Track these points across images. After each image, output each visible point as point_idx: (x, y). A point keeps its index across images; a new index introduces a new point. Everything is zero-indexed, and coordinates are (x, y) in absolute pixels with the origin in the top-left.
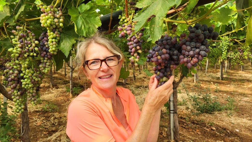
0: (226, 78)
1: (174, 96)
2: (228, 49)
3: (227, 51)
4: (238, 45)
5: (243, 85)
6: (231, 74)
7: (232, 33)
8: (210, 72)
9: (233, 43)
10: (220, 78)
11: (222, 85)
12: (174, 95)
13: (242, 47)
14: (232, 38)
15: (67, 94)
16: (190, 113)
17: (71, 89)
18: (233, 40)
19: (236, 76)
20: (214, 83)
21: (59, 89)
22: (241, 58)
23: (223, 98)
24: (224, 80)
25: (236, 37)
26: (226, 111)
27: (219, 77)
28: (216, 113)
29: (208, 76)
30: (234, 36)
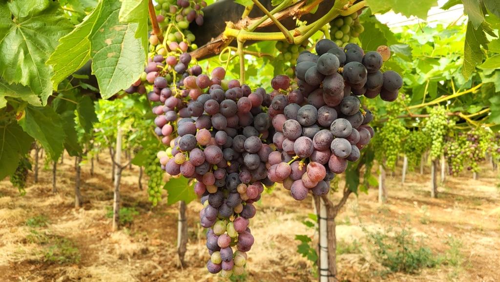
0: (443, 193)
1: (329, 235)
2: (445, 134)
3: (444, 139)
4: (467, 125)
5: (478, 209)
6: (454, 186)
7: (452, 100)
8: (411, 181)
9: (455, 120)
10: (433, 194)
11: (436, 208)
12: (329, 233)
13: (475, 131)
14: (452, 109)
15: (108, 222)
16: (368, 271)
17: (116, 212)
18: (456, 116)
19: (463, 189)
20: (420, 203)
21: (90, 212)
22: (475, 156)
23: (437, 237)
24: (441, 198)
25: (461, 109)
26: (444, 267)
27: (429, 192)
28: (425, 271)
29: (407, 188)
30: (457, 105)
